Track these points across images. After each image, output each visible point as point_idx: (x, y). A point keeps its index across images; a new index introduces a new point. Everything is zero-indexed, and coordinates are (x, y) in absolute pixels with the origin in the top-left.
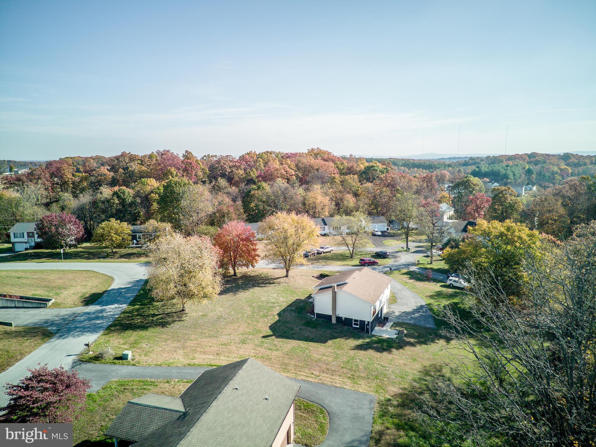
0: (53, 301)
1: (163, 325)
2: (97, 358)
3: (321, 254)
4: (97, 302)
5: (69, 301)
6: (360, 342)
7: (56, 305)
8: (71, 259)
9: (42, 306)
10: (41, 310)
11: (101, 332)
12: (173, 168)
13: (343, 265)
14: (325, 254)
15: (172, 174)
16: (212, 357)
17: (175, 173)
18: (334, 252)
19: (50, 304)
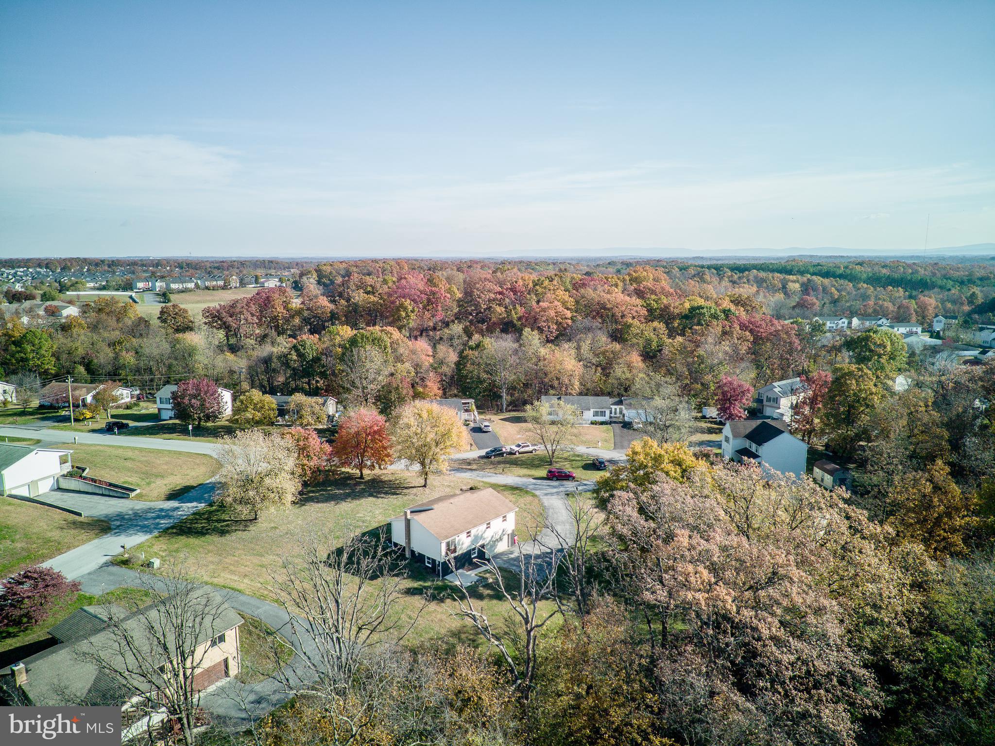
0: (138, 491)
1: (223, 533)
2: (125, 563)
3: (515, 454)
4: (180, 498)
5: (155, 494)
6: (416, 584)
7: (139, 497)
8: (203, 436)
9: (125, 496)
10: (123, 500)
11: (156, 533)
12: (408, 301)
13: (524, 476)
14: (521, 455)
15: (405, 309)
16: (236, 578)
17: (410, 308)
18: (537, 452)
19: (133, 494)
